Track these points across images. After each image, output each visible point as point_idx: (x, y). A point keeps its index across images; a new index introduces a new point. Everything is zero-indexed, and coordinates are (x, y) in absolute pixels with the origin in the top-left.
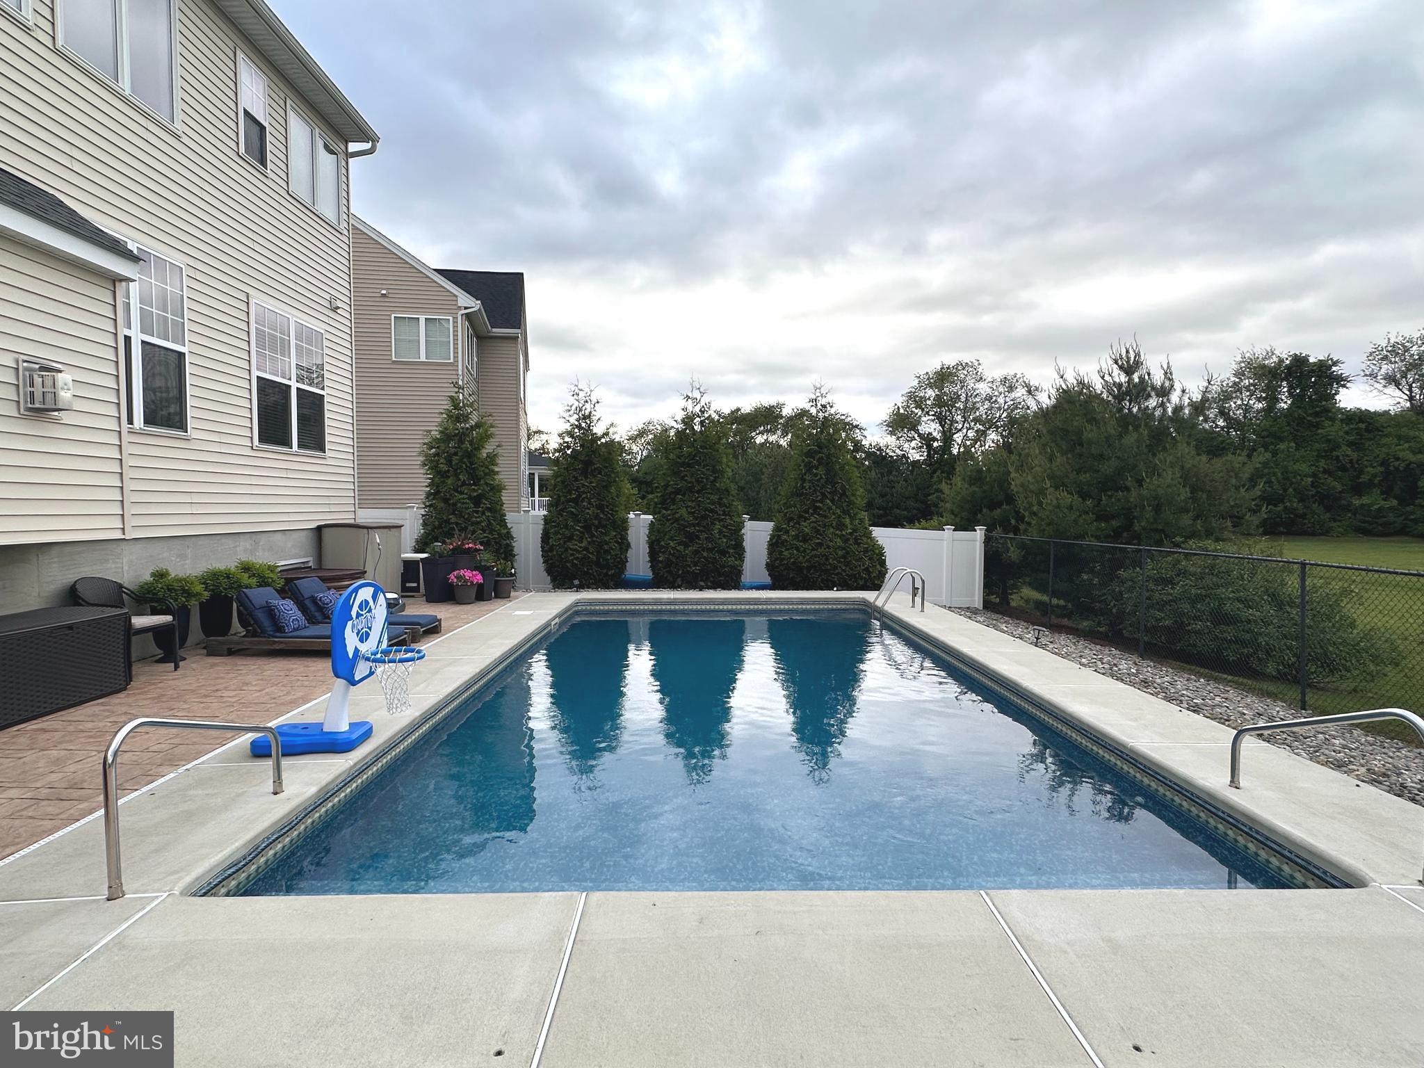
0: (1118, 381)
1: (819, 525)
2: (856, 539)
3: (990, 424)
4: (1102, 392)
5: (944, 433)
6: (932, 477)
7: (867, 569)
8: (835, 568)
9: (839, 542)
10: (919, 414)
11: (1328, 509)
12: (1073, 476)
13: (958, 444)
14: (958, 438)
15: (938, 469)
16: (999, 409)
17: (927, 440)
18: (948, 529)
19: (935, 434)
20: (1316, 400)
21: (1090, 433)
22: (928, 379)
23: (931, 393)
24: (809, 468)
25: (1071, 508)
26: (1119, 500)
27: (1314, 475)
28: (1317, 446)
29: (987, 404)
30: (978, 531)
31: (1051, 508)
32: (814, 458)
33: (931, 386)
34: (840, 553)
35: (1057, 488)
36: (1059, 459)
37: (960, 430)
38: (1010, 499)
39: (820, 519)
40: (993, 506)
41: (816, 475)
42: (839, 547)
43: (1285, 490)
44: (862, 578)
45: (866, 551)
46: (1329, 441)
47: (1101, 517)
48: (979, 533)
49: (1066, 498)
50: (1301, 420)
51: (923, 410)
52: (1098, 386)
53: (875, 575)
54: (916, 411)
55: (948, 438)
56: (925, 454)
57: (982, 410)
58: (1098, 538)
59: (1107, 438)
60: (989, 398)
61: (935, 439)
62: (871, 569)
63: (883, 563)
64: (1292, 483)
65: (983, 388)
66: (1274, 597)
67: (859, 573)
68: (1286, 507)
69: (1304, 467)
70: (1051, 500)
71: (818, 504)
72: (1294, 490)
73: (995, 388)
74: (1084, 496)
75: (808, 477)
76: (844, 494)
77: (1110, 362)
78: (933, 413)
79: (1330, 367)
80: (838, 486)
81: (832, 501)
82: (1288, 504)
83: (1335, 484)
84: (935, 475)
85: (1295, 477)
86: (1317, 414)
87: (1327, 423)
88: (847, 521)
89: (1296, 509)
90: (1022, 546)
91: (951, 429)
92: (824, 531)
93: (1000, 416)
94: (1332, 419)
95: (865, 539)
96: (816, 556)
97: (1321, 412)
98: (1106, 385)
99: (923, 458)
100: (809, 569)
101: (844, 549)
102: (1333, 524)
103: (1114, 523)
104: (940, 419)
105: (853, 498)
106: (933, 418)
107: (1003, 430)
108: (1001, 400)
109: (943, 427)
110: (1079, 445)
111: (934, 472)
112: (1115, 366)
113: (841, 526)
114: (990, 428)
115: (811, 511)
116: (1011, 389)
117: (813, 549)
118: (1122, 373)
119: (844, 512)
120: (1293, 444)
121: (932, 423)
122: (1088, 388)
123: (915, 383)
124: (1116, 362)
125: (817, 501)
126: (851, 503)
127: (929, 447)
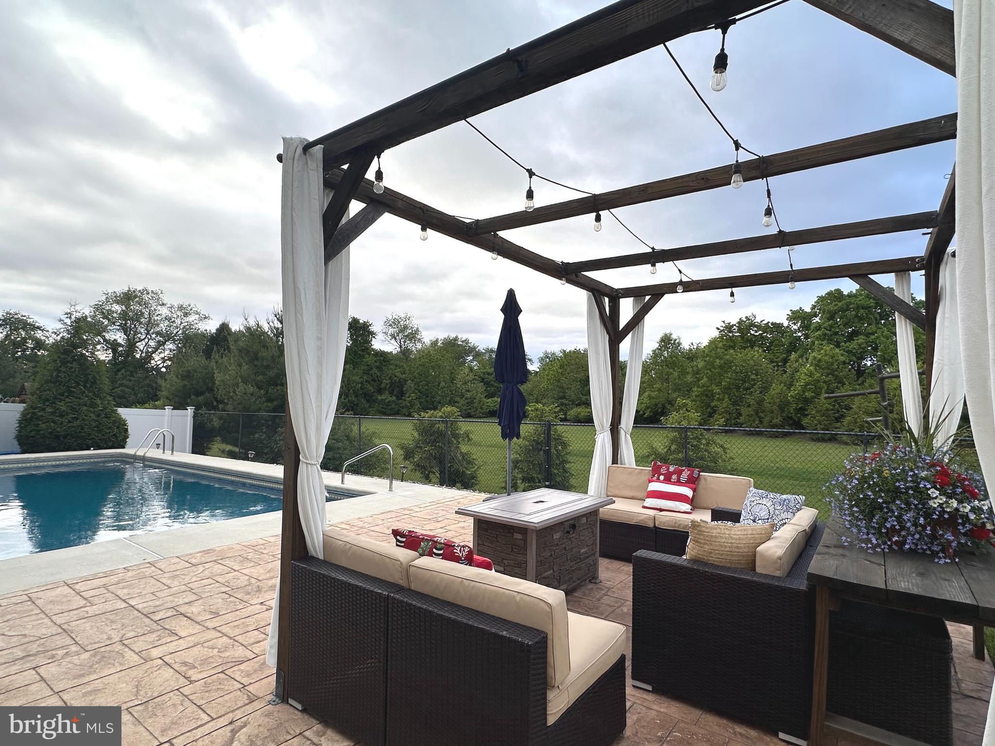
0: (276, 326)
1: (75, 405)
2: (106, 414)
3: (167, 337)
4: (268, 332)
5: (128, 340)
6: (116, 374)
7: (114, 435)
8: (90, 435)
9: (93, 417)
10: (106, 323)
11: (368, 401)
12: (253, 377)
13: (140, 350)
14: (141, 345)
15: (121, 368)
16: (177, 327)
17: (113, 346)
18: (168, 408)
19: (120, 341)
20: (363, 343)
21: (264, 353)
22: (115, 297)
23: (117, 308)
24: (64, 363)
25: (252, 395)
26: (278, 390)
27: (362, 383)
28: (363, 368)
29: (167, 323)
30: (189, 410)
31: (241, 394)
32: (68, 355)
33: (118, 302)
34: (94, 424)
35: (245, 383)
36: (245, 367)
37: (144, 339)
38: (211, 390)
39: (75, 400)
40: (198, 394)
41: (71, 368)
42: (93, 420)
43: (349, 391)
44: (111, 441)
45: (114, 422)
46: (368, 365)
47: (270, 400)
48: (190, 411)
49: (251, 389)
50: (356, 352)
51: (109, 320)
52: (266, 327)
53: (121, 438)
54: (104, 321)
55: (131, 345)
56: (111, 355)
57: (163, 326)
58: (267, 412)
59: (273, 356)
60: (167, 318)
61: (120, 345)
62: (118, 435)
63: (126, 430)
64: (352, 387)
65: (164, 311)
66: (348, 438)
67: (109, 438)
68: (349, 400)
69: (357, 379)
70: (241, 390)
71: (73, 390)
72: (353, 390)
73: (174, 312)
74: (260, 388)
75: (63, 369)
76: (94, 382)
77: (273, 316)
78: (118, 324)
79: (368, 326)
80: (90, 377)
81: (85, 387)
82: (350, 398)
83: (371, 388)
84: (120, 373)
85: (353, 383)
86: (363, 351)
87: (367, 356)
88: (99, 401)
89: (354, 401)
90: (221, 418)
91: (134, 339)
92: (79, 409)
93: (177, 333)
94: (369, 354)
95: (113, 414)
96: (72, 427)
97: (365, 349)
98: (271, 328)
99: (108, 359)
100: (65, 437)
101: (97, 421)
102: (371, 409)
103: (275, 403)
104: (125, 329)
105: (101, 386)
106: (118, 328)
107: (179, 343)
108: (178, 321)
109: (128, 336)
110: (256, 359)
111: (119, 370)
112: (275, 318)
113: (93, 405)
114: (168, 340)
115: (66, 394)
116: (186, 315)
117: (70, 422)
118: (278, 322)
119: (95, 394)
120: (352, 366)
121: (117, 332)
122: (260, 328)
123: (104, 298)
124: (276, 316)
125: (71, 387)
126: (100, 389)
127: (114, 351)
